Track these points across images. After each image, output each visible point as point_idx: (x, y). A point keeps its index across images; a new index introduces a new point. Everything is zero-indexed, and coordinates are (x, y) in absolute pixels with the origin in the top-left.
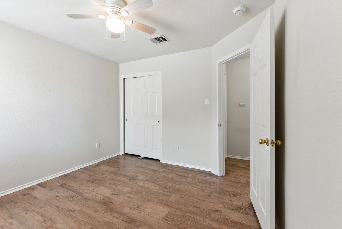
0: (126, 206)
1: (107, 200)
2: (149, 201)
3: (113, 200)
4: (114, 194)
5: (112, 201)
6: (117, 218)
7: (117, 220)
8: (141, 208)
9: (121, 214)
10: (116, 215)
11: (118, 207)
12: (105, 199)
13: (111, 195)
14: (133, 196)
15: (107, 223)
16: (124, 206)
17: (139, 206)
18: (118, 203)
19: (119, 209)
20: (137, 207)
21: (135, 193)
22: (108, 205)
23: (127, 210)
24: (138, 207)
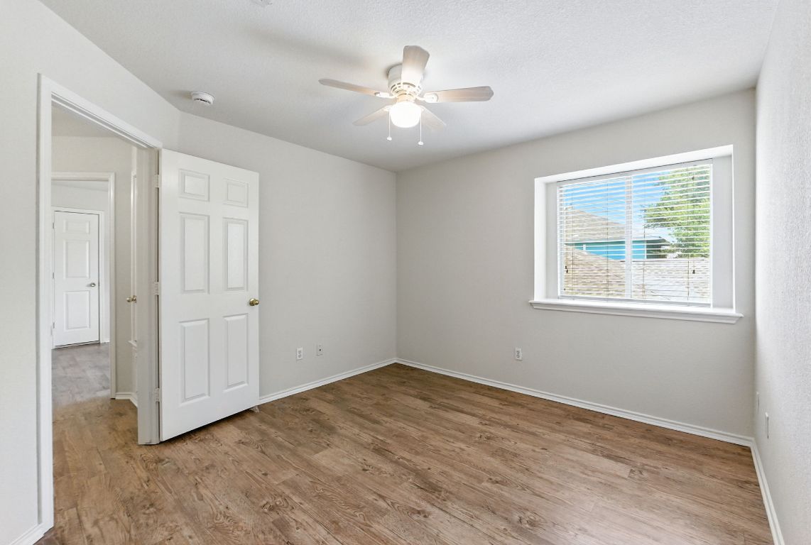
0: (389, 476)
1: (434, 497)
2: (339, 479)
3: (419, 494)
4: (419, 512)
5: (420, 492)
6: (402, 458)
7: (404, 456)
8: (360, 468)
9: (396, 463)
10: (406, 462)
11: (404, 477)
12: (439, 501)
13: (429, 514)
14: (371, 497)
15: (417, 453)
16: (392, 475)
17: (363, 472)
18: (406, 484)
19: (402, 471)
20: (367, 470)
21: (364, 507)
22: (425, 483)
23: (387, 468)
24: (364, 470)
